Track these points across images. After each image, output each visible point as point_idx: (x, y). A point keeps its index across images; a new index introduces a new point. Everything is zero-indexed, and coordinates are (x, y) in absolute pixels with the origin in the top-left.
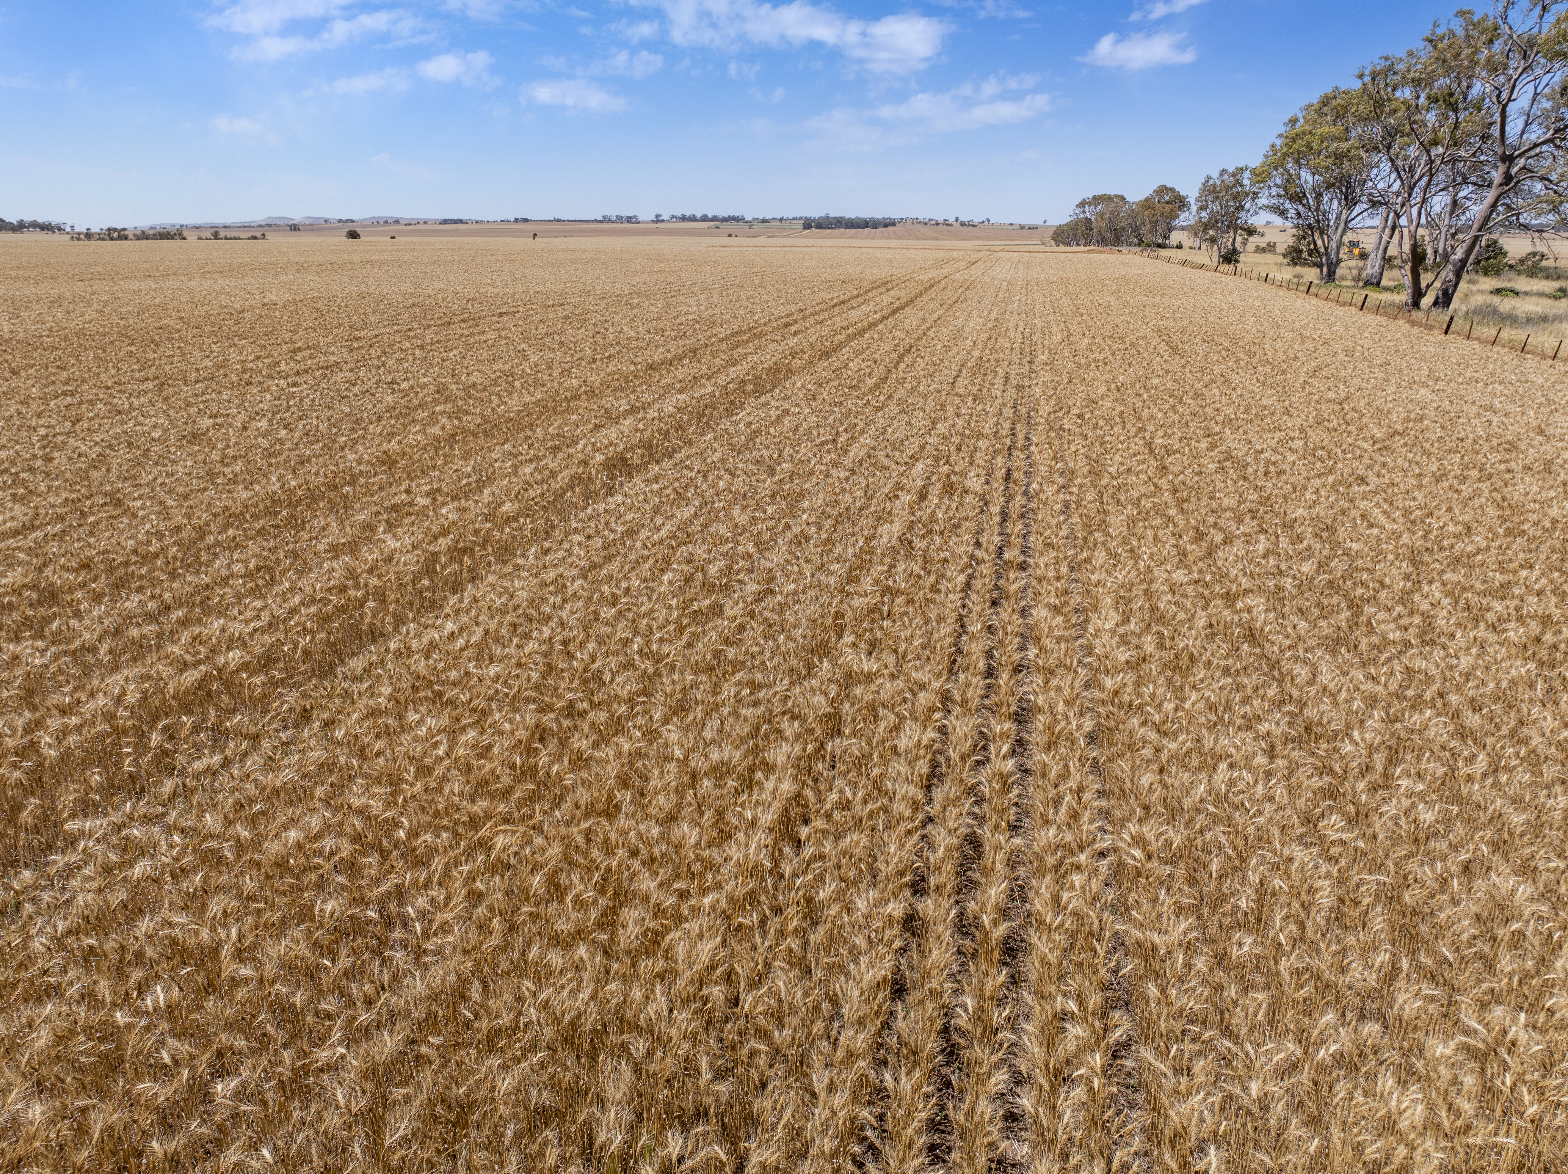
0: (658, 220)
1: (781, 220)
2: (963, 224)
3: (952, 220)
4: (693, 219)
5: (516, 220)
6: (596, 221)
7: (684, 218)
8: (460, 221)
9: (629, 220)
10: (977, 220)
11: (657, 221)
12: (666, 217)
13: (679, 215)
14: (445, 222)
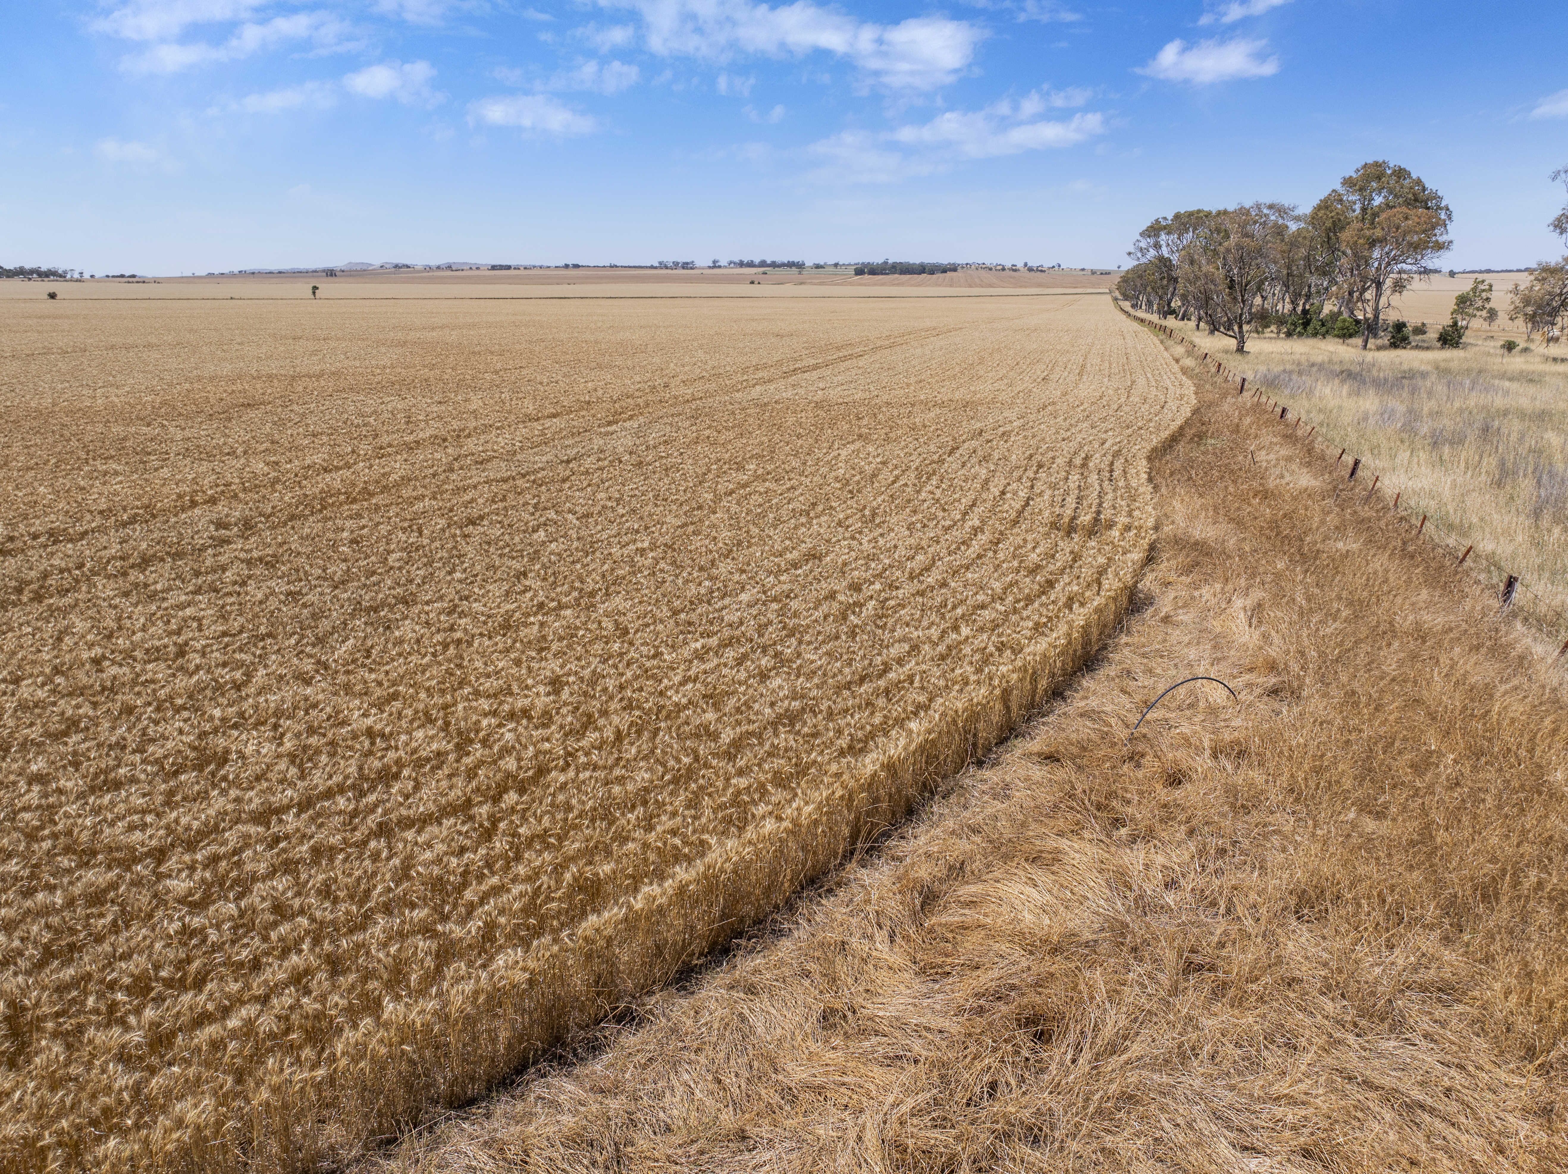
0: (715, 265)
1: (836, 265)
2: (1030, 270)
3: (1020, 265)
4: (750, 264)
5: (567, 266)
6: (652, 267)
7: (741, 264)
8: (509, 267)
9: (686, 266)
10: (1047, 265)
11: (714, 267)
12: (723, 263)
13: (737, 260)
14: (494, 268)
